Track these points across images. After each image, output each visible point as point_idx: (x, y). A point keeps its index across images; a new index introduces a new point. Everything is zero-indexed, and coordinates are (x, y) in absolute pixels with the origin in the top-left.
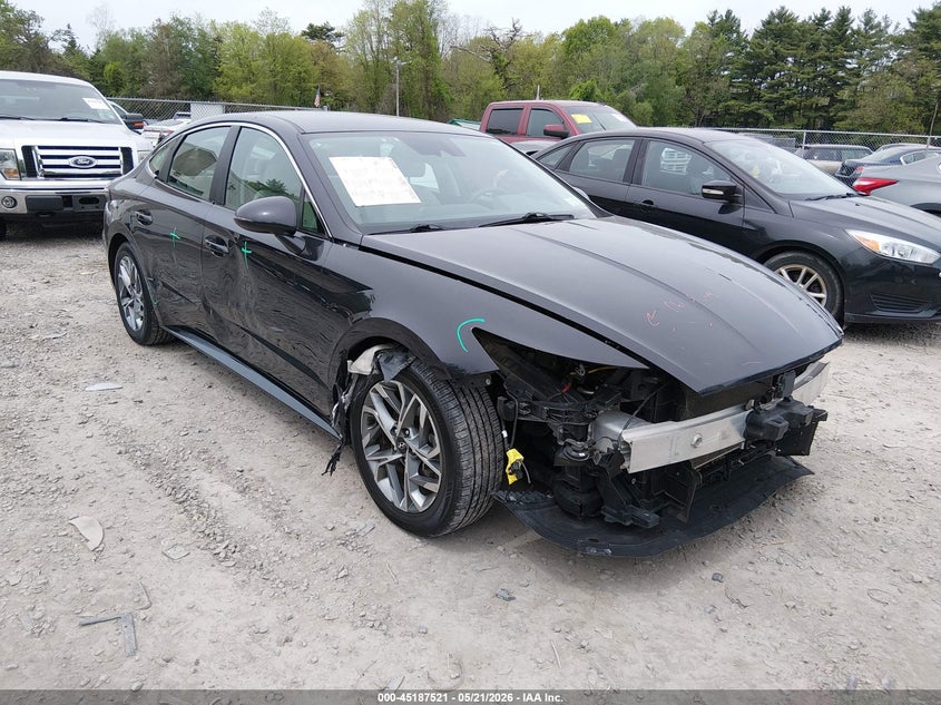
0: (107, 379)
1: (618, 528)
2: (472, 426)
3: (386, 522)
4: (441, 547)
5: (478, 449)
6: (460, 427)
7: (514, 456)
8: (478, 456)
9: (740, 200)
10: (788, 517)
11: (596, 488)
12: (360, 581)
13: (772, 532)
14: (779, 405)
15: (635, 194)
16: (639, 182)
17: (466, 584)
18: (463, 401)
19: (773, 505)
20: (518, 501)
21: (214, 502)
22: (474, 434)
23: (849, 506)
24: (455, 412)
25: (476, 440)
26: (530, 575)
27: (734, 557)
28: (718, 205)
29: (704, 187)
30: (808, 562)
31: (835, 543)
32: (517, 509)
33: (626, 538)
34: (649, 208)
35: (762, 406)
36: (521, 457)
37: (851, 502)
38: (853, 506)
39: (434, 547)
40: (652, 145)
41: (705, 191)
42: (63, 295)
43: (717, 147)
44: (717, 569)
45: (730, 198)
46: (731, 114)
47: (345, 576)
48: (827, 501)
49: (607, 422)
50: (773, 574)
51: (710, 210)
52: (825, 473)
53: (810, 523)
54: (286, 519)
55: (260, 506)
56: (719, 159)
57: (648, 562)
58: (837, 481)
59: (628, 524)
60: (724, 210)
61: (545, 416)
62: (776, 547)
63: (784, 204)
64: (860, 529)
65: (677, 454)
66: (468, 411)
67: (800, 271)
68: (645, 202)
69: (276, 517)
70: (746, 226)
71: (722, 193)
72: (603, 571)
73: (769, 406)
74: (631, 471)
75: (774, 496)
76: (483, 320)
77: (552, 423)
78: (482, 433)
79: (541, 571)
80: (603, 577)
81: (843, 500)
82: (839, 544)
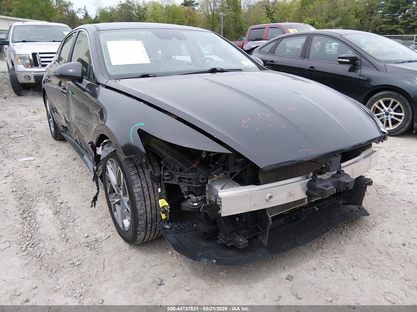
0: (31, 156)
1: (224, 246)
2: (144, 185)
3: (117, 234)
4: (139, 250)
5: (147, 198)
6: (136, 186)
7: (163, 203)
8: (148, 203)
9: (359, 64)
10: (348, 240)
11: (216, 222)
12: (84, 268)
13: (334, 251)
14: (333, 176)
15: (306, 64)
16: (308, 57)
17: (141, 274)
18: (140, 171)
19: (341, 233)
20: (171, 229)
21: (39, 219)
22: (145, 190)
23: (388, 236)
24: (134, 177)
25: (146, 193)
26: (179, 270)
27: (305, 265)
28: (348, 67)
29: (339, 58)
30: (351, 271)
31: (372, 259)
32: (168, 233)
33: (230, 253)
34: (313, 70)
35: (319, 177)
36: (167, 204)
37: (390, 233)
38: (391, 235)
39: (135, 250)
40: (315, 38)
41: (340, 60)
42: (37, 118)
43: (348, 37)
44: (291, 272)
45: (354, 63)
46: (383, 31)
47: (79, 265)
48: (376, 232)
49: (216, 185)
50: (326, 277)
51: (344, 70)
52: (380, 214)
53: (361, 245)
54: (67, 230)
55: (59, 222)
56: (348, 43)
57: (252, 266)
58: (386, 220)
59: (229, 245)
60: (351, 70)
61: (177, 180)
62: (334, 259)
63: (382, 65)
64: (391, 250)
65: (255, 205)
66: (142, 176)
67: (390, 102)
68: (310, 67)
69: (62, 229)
70: (361, 78)
71: (349, 61)
72: (222, 270)
73: (325, 176)
74: (223, 215)
75: (344, 227)
76: (144, 124)
77: (181, 185)
78: (151, 189)
79: (186, 268)
80: (221, 273)
81: (386, 231)
82: (374, 260)
